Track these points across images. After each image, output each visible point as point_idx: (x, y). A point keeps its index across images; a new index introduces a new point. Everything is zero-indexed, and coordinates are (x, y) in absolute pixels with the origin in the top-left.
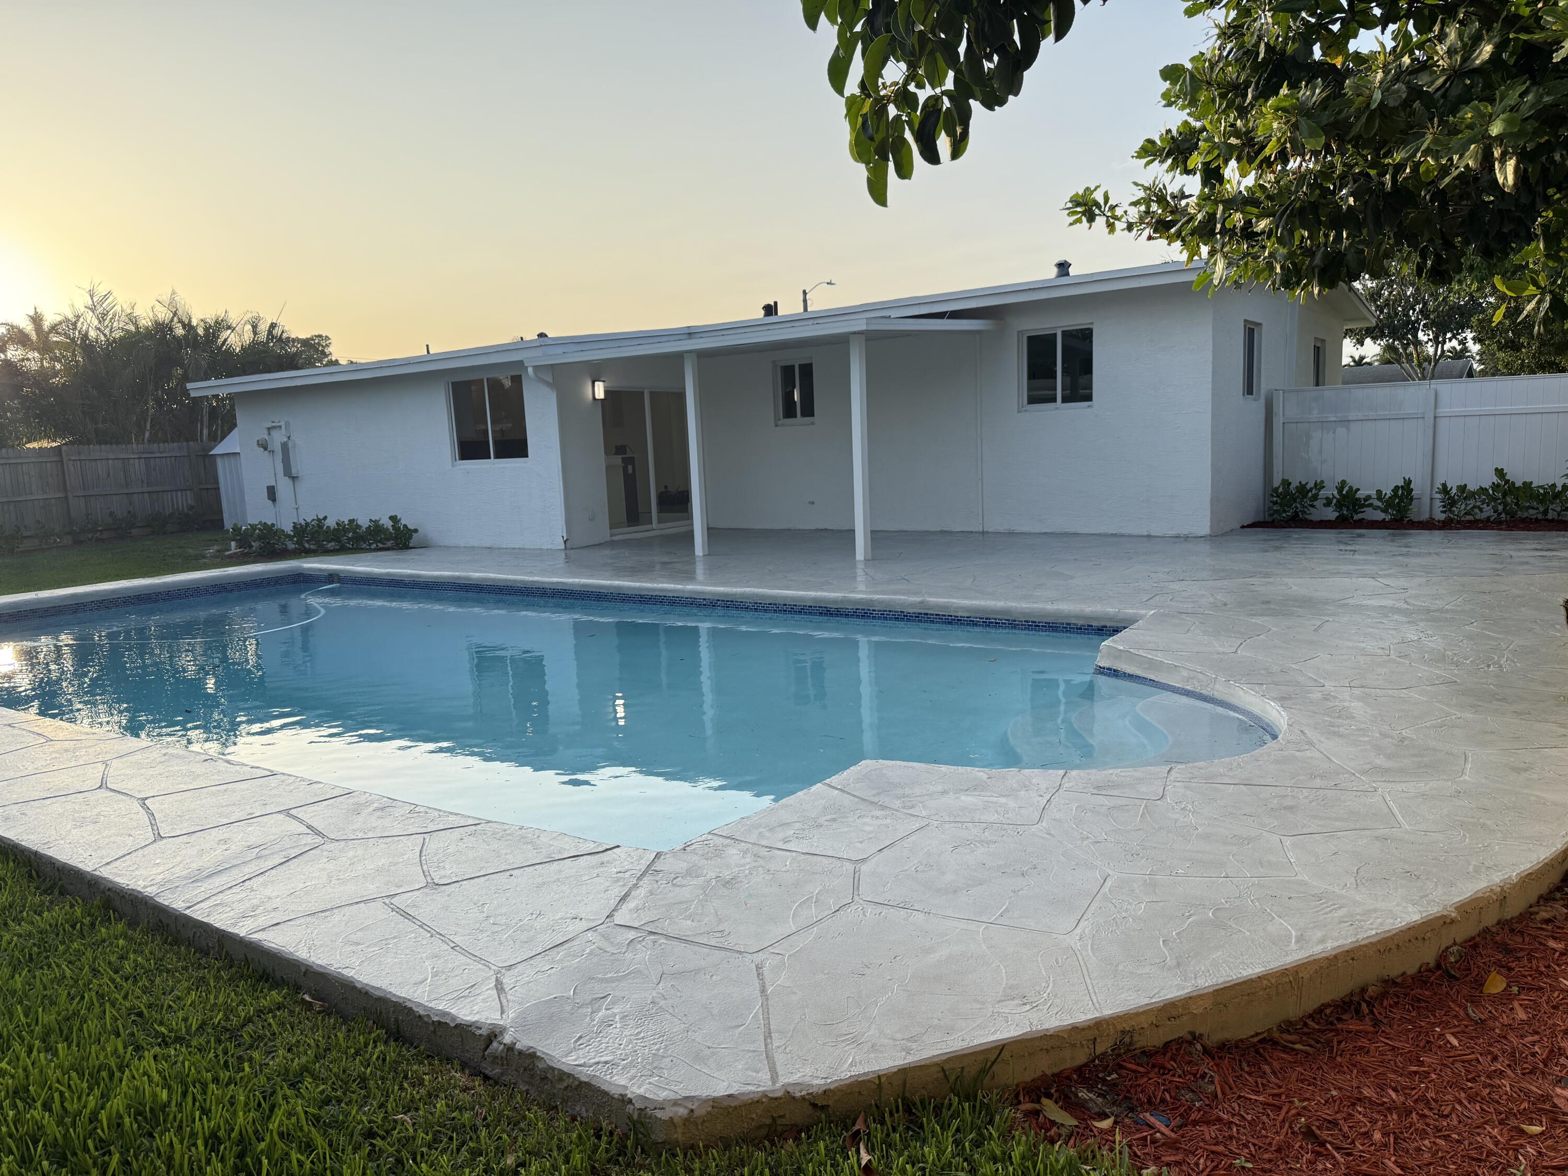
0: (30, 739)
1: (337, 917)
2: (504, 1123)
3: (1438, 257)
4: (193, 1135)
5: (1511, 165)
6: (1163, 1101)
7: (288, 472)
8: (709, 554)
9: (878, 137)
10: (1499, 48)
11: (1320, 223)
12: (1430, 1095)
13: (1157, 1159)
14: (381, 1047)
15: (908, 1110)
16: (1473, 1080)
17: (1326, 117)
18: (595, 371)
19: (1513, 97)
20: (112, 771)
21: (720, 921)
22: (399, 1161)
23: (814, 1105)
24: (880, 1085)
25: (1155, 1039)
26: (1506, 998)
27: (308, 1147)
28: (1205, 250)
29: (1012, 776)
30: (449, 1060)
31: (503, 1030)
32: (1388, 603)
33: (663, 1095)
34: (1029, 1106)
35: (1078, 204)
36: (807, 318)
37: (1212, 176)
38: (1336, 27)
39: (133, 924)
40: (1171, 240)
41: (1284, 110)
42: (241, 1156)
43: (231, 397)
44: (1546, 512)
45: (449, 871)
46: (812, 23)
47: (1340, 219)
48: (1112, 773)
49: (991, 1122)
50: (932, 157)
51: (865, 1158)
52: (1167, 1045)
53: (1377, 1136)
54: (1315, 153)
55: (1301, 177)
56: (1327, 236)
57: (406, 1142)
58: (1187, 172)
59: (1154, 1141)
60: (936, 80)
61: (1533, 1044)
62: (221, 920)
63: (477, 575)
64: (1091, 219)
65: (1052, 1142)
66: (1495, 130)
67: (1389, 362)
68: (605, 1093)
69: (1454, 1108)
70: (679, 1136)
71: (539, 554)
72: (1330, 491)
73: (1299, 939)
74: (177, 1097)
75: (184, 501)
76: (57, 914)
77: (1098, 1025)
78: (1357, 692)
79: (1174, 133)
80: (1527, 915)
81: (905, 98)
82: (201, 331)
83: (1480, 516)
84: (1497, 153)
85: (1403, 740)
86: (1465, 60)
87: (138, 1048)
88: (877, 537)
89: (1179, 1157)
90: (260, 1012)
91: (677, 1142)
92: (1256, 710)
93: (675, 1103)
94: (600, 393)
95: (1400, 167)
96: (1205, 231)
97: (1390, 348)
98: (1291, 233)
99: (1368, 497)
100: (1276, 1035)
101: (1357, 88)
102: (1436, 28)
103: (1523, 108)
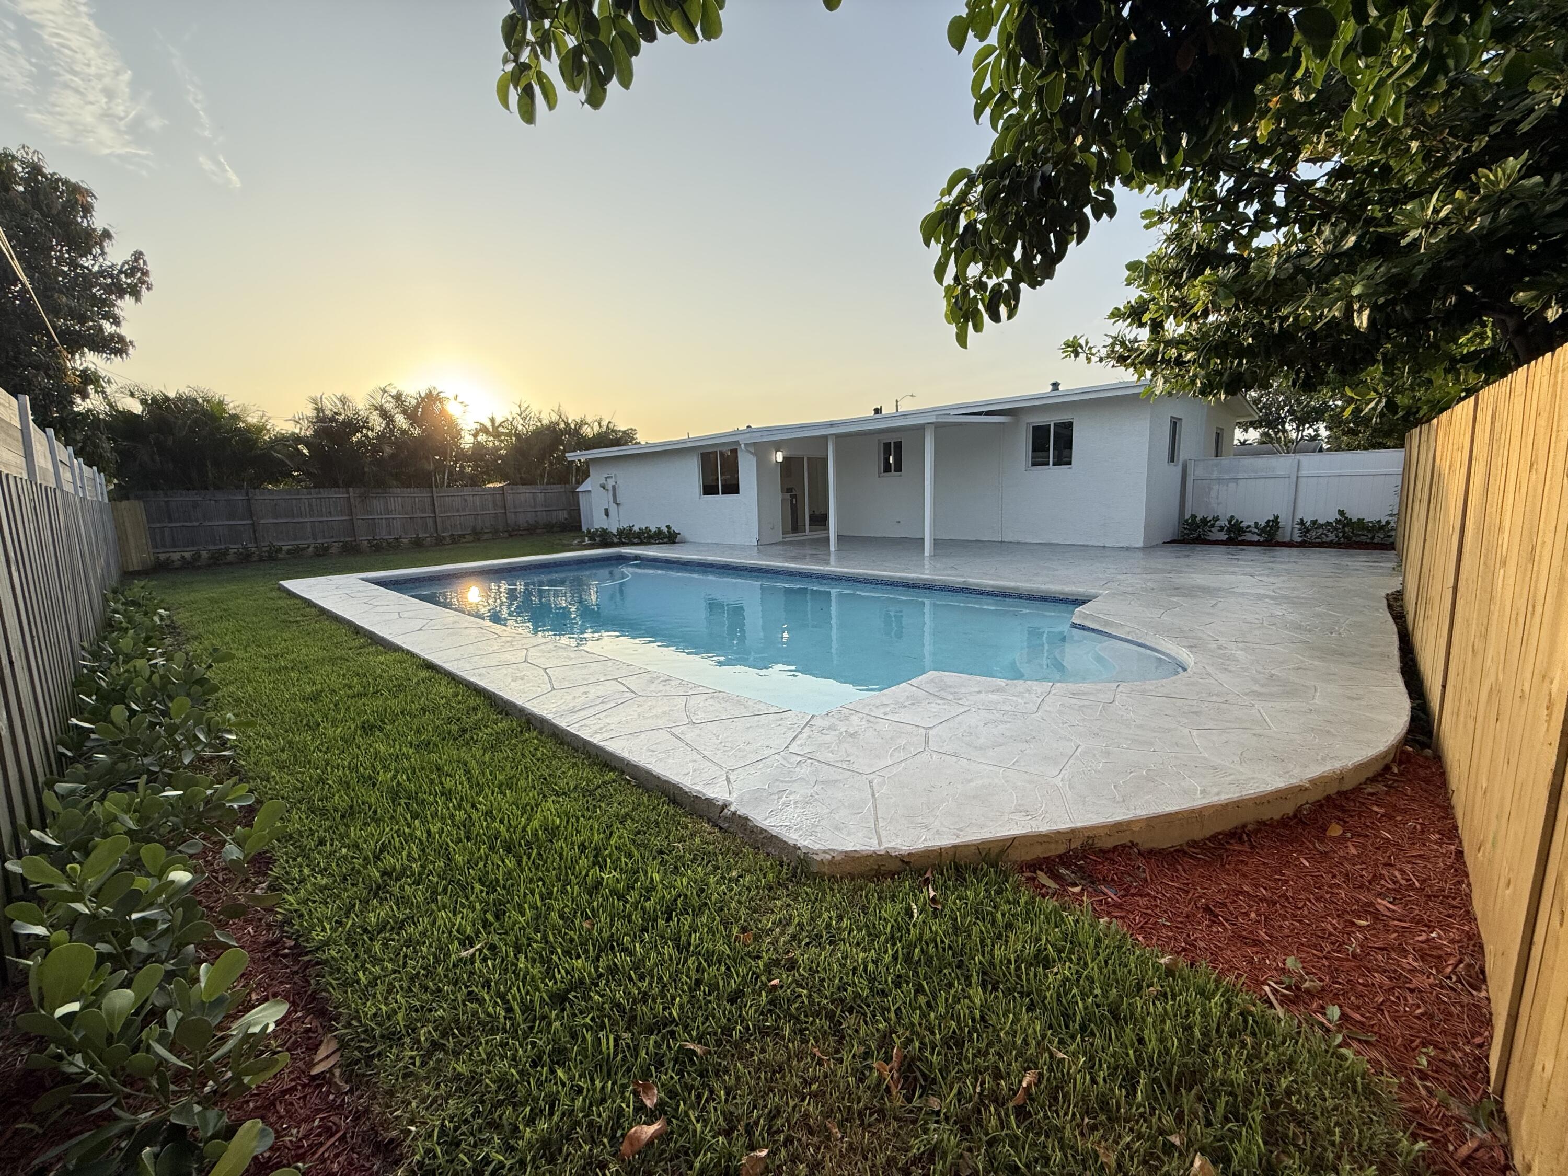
0: (490, 636)
1: (643, 736)
2: (731, 854)
3: (1307, 374)
4: (572, 843)
5: (1366, 314)
6: (1113, 879)
7: (615, 501)
8: (838, 550)
9: (964, 309)
10: (1360, 239)
11: (1228, 354)
12: (1289, 894)
13: (1109, 914)
14: (666, 807)
15: (957, 869)
16: (1319, 888)
17: (1236, 288)
18: (778, 446)
19: (1370, 270)
20: (530, 654)
21: (848, 755)
22: (676, 868)
23: (902, 861)
24: (941, 854)
25: (1109, 844)
26: (1342, 840)
27: (630, 855)
28: (1149, 373)
29: (1020, 685)
30: (701, 817)
31: (730, 804)
32: (1262, 591)
33: (817, 847)
34: (1029, 874)
35: (1069, 346)
36: (898, 416)
37: (1157, 326)
38: (1244, 232)
39: (541, 733)
40: (1127, 367)
41: (1208, 283)
42: (596, 856)
43: (587, 462)
44: (1373, 538)
45: (701, 716)
46: (927, 243)
47: (1241, 352)
48: (1085, 687)
49: (1007, 881)
50: (996, 318)
51: (932, 894)
52: (1115, 847)
53: (1253, 915)
54: (1228, 311)
55: (1218, 326)
56: (1232, 363)
57: (681, 857)
58: (1141, 325)
59: (1107, 903)
60: (999, 273)
61: (1362, 870)
62: (584, 734)
63: (710, 558)
64: (1077, 354)
65: (1044, 897)
66: (1356, 292)
67: (1264, 443)
68: (786, 843)
69: (1305, 904)
70: (825, 869)
71: (743, 548)
72: (1223, 522)
73: (1203, 792)
74: (564, 823)
75: (563, 515)
76: (504, 725)
77: (1073, 831)
78: (1240, 645)
79: (1133, 303)
80: (1358, 789)
81: (980, 286)
82: (573, 426)
83: (1325, 539)
84: (1356, 307)
85: (1272, 676)
86: (1335, 247)
87: (544, 796)
88: (937, 543)
89: (1123, 914)
90: (604, 783)
91: (825, 874)
92: (1173, 654)
93: (824, 852)
94: (780, 459)
95: (1284, 319)
96: (1151, 361)
97: (1266, 434)
98: (1208, 361)
99: (1249, 527)
100: (1186, 848)
101: (1258, 268)
102: (1315, 229)
103: (1377, 277)
